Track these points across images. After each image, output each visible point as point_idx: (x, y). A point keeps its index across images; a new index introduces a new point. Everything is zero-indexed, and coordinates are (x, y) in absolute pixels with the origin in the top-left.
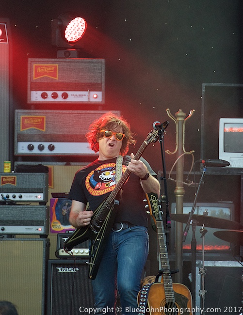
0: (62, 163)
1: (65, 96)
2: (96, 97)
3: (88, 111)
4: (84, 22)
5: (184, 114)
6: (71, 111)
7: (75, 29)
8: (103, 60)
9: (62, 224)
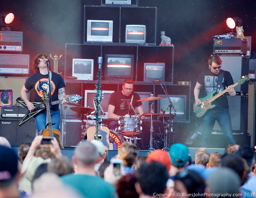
0: (4, 77)
1: (5, 48)
2: (19, 48)
3: (15, 55)
4: (13, 15)
5: (57, 57)
6: (7, 54)
7: (9, 18)
8: (22, 32)
9: (3, 103)
